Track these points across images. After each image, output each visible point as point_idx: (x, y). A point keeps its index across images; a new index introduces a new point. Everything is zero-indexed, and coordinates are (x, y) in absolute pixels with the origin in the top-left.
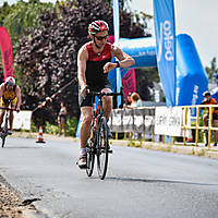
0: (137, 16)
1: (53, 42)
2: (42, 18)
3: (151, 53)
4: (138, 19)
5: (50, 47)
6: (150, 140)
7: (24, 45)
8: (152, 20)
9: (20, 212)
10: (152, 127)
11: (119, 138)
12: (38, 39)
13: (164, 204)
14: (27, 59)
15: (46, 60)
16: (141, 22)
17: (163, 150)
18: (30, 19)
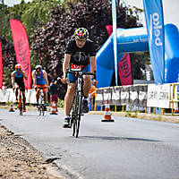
0: (130, 10)
1: (63, 32)
2: (53, 12)
3: (144, 40)
4: (131, 13)
5: (60, 36)
6: (144, 112)
7: (39, 35)
8: (143, 13)
9: (44, 168)
10: (145, 101)
11: (118, 110)
12: (50, 29)
13: (162, 162)
14: (41, 46)
15: (57, 47)
16: (134, 15)
17: (155, 119)
18: (43, 13)
